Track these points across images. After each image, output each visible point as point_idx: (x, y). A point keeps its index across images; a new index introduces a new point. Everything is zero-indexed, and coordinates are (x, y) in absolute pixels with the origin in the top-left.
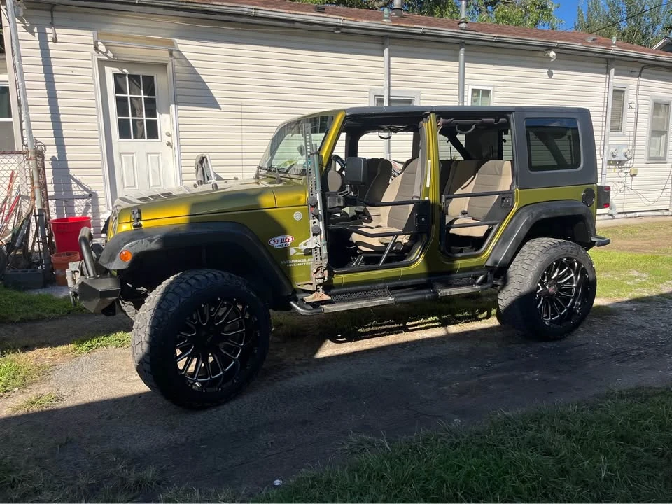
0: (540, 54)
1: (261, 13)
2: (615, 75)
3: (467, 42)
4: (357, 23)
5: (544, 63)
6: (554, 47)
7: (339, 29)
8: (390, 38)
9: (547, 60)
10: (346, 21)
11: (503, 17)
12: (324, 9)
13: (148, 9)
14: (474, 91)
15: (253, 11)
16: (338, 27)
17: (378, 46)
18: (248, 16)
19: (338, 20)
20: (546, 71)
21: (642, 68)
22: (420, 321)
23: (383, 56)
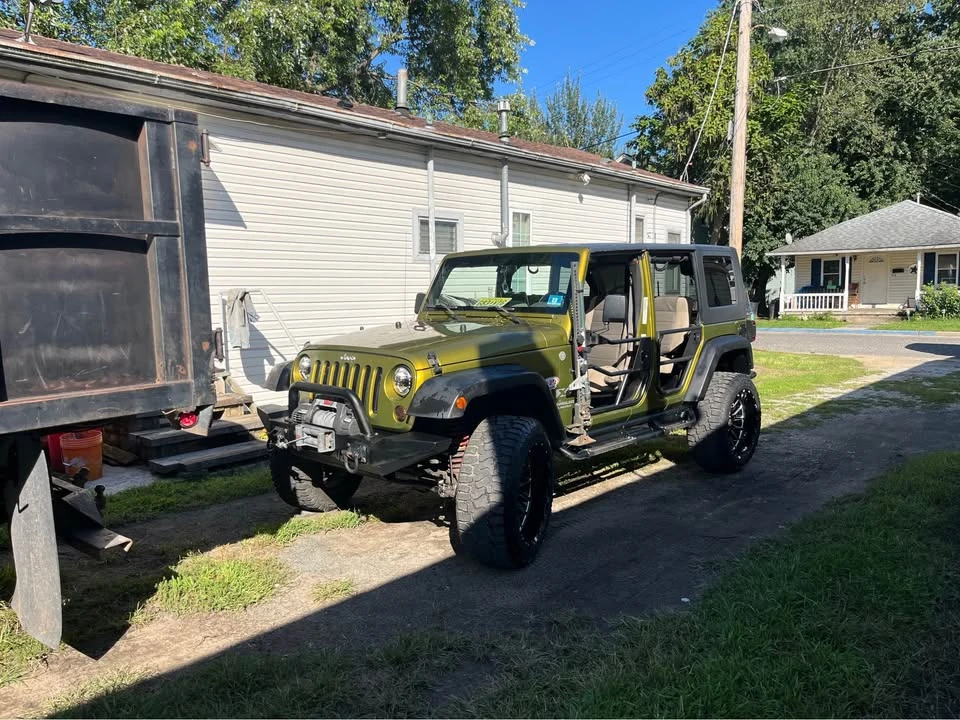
0: (571, 176)
1: (306, 110)
2: (637, 202)
3: (511, 159)
4: (407, 130)
5: (576, 187)
6: (588, 171)
7: (384, 135)
8: (435, 149)
9: (580, 183)
10: (395, 127)
11: (475, 121)
12: (352, 106)
13: (165, 92)
14: (516, 215)
15: (296, 106)
16: (384, 132)
17: (422, 157)
18: (288, 111)
19: (388, 125)
20: (578, 195)
21: (657, 196)
22: (603, 470)
23: (426, 169)
